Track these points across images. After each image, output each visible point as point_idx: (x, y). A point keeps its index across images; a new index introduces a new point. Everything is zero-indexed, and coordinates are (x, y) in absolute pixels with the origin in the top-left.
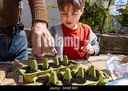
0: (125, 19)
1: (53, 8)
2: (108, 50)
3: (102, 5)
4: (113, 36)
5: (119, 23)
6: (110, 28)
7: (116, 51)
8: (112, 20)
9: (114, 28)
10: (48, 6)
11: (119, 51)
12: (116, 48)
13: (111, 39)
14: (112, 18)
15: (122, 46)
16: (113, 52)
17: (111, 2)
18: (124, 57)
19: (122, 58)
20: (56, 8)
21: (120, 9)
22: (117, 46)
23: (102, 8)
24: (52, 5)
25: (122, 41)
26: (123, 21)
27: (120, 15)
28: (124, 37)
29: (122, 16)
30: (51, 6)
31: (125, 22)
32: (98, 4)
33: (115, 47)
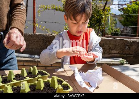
0: (127, 18)
1: (46, 10)
2: (106, 53)
3: (98, 5)
4: (110, 39)
5: (121, 24)
6: (113, 29)
7: (114, 55)
8: (115, 20)
9: (116, 28)
10: (40, 8)
11: (117, 54)
12: (114, 52)
13: (108, 42)
14: (115, 18)
15: (120, 49)
16: (111, 55)
17: (108, 2)
18: (121, 60)
19: (119, 62)
20: (49, 9)
21: (122, 8)
22: (114, 49)
23: (98, 9)
24: (45, 7)
25: (120, 44)
26: (125, 21)
27: (122, 15)
28: (122, 40)
29: (124, 16)
30: (43, 8)
31: (126, 22)
32: (94, 4)
33: (112, 50)
